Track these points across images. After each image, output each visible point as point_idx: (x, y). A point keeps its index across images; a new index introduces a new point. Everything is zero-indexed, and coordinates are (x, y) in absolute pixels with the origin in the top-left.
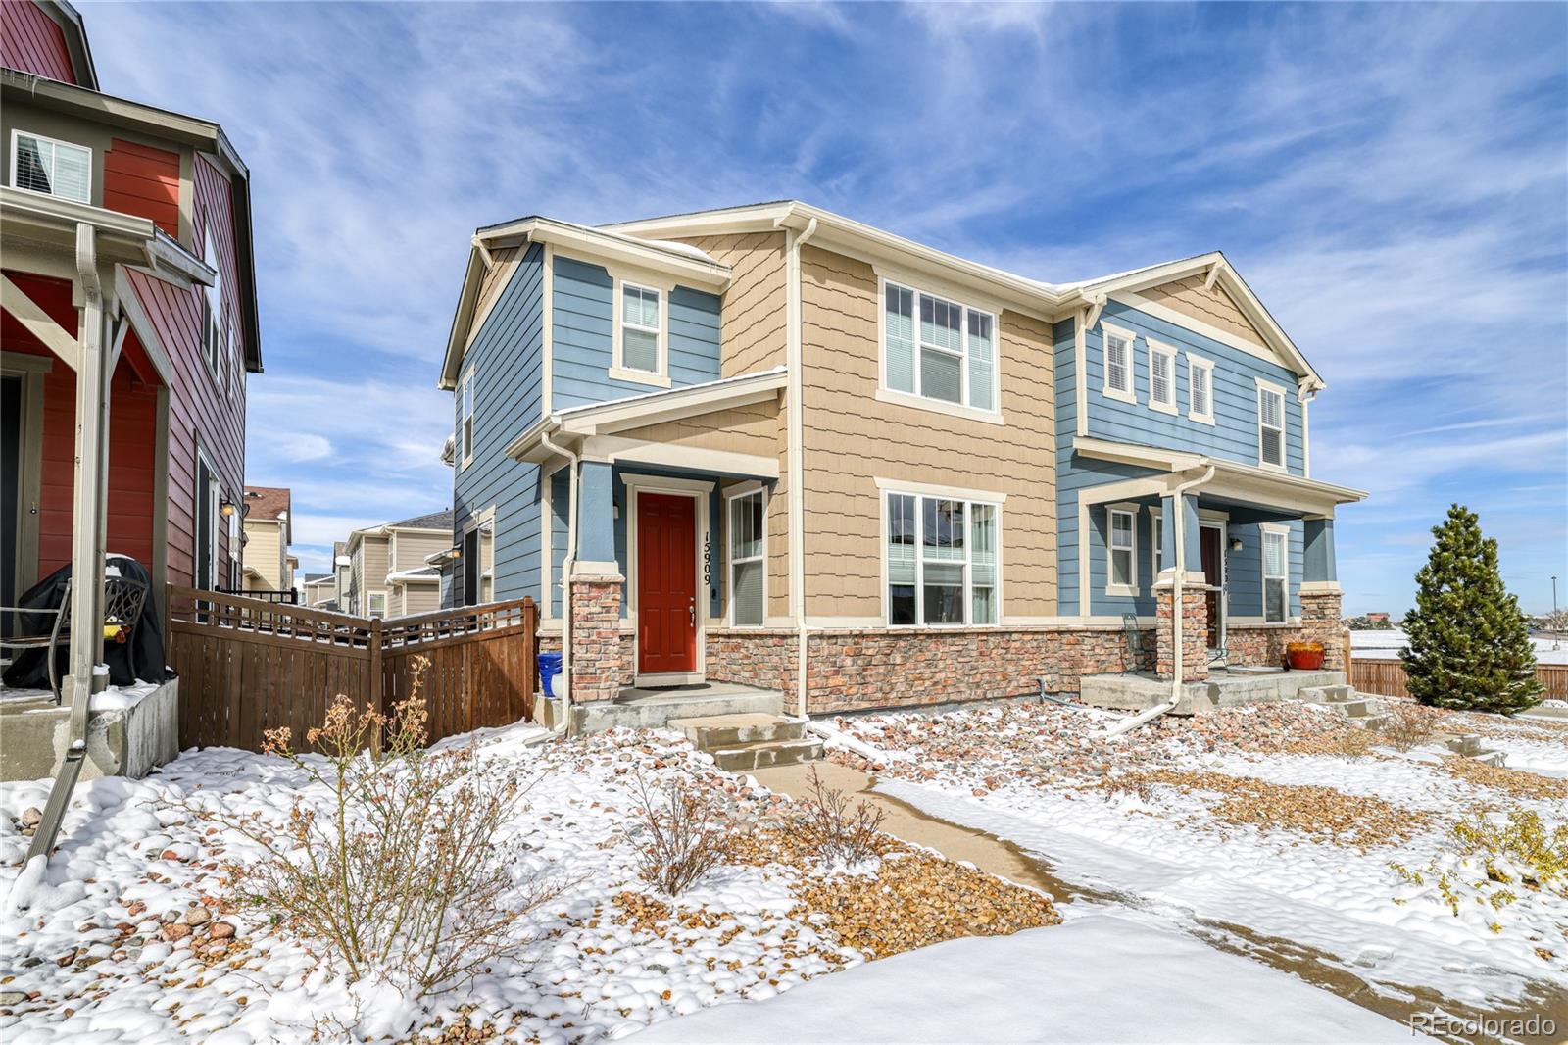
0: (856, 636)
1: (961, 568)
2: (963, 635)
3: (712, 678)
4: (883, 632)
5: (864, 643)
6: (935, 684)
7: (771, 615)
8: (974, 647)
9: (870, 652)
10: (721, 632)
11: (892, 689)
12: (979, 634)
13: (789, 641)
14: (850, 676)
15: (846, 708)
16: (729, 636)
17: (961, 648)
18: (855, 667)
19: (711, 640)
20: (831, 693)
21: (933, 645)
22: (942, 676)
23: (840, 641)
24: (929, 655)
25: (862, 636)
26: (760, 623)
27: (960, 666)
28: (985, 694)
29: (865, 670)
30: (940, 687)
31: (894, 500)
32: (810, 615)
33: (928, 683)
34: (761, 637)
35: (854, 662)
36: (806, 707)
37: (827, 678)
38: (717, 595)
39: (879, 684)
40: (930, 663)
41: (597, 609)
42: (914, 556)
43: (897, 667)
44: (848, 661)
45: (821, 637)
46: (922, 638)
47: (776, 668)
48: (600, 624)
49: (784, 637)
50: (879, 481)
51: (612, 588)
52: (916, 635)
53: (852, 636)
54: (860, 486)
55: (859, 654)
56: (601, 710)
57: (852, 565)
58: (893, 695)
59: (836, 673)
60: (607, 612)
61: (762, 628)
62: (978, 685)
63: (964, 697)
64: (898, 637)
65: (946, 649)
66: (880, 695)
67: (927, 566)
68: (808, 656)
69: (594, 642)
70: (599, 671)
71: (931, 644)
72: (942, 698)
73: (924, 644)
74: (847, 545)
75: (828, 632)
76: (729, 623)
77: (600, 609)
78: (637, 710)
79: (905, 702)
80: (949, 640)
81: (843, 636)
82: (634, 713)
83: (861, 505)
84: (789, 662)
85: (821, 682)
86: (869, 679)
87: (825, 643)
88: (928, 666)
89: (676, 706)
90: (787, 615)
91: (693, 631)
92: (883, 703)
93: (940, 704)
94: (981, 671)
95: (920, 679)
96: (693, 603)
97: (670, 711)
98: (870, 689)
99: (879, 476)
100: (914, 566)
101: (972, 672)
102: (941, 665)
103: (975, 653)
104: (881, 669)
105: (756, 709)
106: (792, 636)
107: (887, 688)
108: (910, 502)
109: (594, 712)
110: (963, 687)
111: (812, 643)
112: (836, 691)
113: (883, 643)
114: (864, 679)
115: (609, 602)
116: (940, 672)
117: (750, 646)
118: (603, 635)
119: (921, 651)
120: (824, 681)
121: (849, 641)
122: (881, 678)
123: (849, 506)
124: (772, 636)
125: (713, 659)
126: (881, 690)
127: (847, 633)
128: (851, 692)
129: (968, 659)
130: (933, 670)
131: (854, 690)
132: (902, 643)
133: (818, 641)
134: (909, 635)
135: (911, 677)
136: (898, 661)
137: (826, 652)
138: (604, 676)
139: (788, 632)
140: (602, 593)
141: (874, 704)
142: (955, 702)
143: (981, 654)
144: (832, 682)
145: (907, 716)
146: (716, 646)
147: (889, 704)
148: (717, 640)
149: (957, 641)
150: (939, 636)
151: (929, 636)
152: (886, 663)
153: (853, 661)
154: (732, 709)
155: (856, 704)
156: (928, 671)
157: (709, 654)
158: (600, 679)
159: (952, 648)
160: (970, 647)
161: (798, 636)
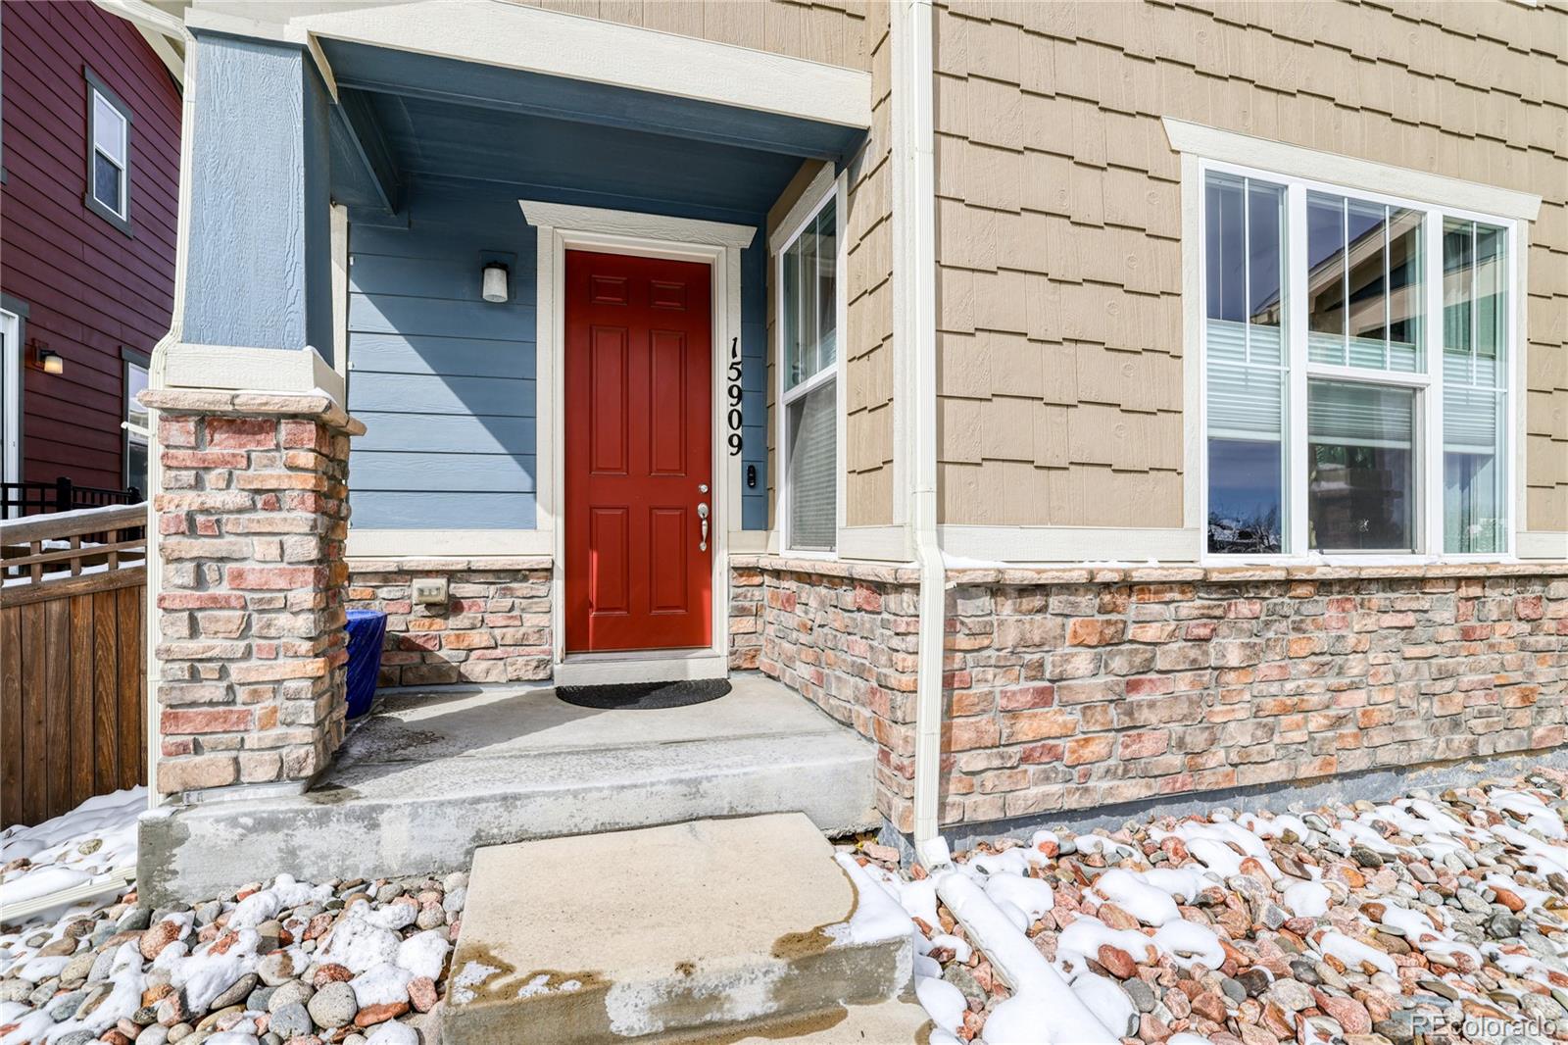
0: (1107, 586)
1: (1412, 392)
2: (1419, 583)
3: (745, 663)
4: (1192, 574)
5: (1132, 607)
6: (1339, 721)
7: (852, 522)
8: (1445, 615)
9: (1151, 633)
10: (765, 563)
11: (1213, 742)
12: (1459, 581)
13: (892, 600)
14: (1087, 708)
15: (1072, 803)
16: (777, 574)
17: (1410, 619)
18: (1102, 679)
19: (743, 581)
20: (1024, 759)
21: (1333, 612)
22: (1358, 698)
23: (1055, 602)
24: (1321, 640)
25: (1128, 586)
26: (830, 543)
27: (1411, 666)
28: (1473, 745)
29: (1133, 686)
30: (1349, 729)
31: (1223, 195)
32: (958, 521)
33: (1316, 721)
34: (833, 581)
35: (1100, 665)
36: (942, 806)
37: (1013, 714)
38: (755, 477)
39: (1177, 728)
40: (1326, 662)
41: (236, 498)
42: (1279, 355)
43: (1231, 677)
44: (1082, 662)
45: (996, 589)
46: (1301, 591)
47: (860, 672)
48: (243, 546)
49: (879, 587)
50: (1178, 131)
51: (285, 428)
52: (1287, 584)
53: (1095, 586)
54: (1121, 139)
55: (1113, 641)
56: (233, 821)
57: (1096, 373)
58: (1216, 758)
59: (1044, 697)
60: (269, 507)
61: (833, 556)
62: (1455, 723)
63: (1416, 755)
64: (1234, 588)
65: (1370, 623)
66: (1176, 760)
67: (1321, 390)
68: (949, 651)
69: (217, 603)
70: (242, 694)
71: (1326, 608)
72: (1357, 761)
73: (1308, 609)
74: (1082, 311)
75: (1018, 575)
76: (778, 547)
77: (243, 499)
78: (370, 819)
79: (1250, 776)
80: (1379, 598)
81: (1067, 588)
82: (357, 829)
83: (1126, 197)
84: (891, 664)
85: (991, 726)
86: (1144, 716)
87: (1007, 607)
88: (1320, 670)
89: (508, 800)
90: (888, 520)
91: (708, 558)
92: (1185, 783)
93: (1344, 776)
94: (1467, 680)
95: (1295, 709)
96: (708, 498)
97: (490, 818)
98: (1149, 744)
99: (1179, 115)
100: (1278, 386)
101: (1438, 688)
102: (1355, 666)
103: (1449, 634)
104: (1183, 684)
105: (789, 802)
106: (899, 587)
107: (1197, 739)
108: (1269, 201)
109: (208, 828)
110: (1414, 728)
111: (965, 607)
112: (1041, 753)
113: (1191, 606)
114: (1130, 714)
115: (273, 475)
116: (1354, 687)
117: (813, 603)
118: (252, 580)
119: (1297, 628)
120: (1004, 723)
121: (1086, 602)
122: (1182, 708)
123: (1087, 195)
124: (852, 582)
125: (747, 624)
126: (1181, 743)
127: (1078, 576)
128: (1087, 753)
129: (1430, 649)
130: (1334, 682)
131: (1098, 748)
132: (1244, 607)
133: (986, 602)
134: (1265, 584)
135: (1269, 705)
136: (1234, 658)
137: (1011, 637)
138: (258, 710)
139: (885, 574)
140: (258, 447)
141: (1159, 787)
142: (1387, 768)
143: (1467, 635)
144: (1027, 728)
145: (1263, 826)
146: (757, 592)
147: (1207, 782)
148: (757, 580)
149: (1402, 598)
150: (1356, 585)
151: (1324, 586)
152: (1196, 667)
153: (1098, 658)
154: (704, 806)
155: (1103, 789)
156: (1319, 685)
157: (740, 612)
158: (243, 717)
159: (1389, 620)
160: (1437, 617)
161: (916, 587)
